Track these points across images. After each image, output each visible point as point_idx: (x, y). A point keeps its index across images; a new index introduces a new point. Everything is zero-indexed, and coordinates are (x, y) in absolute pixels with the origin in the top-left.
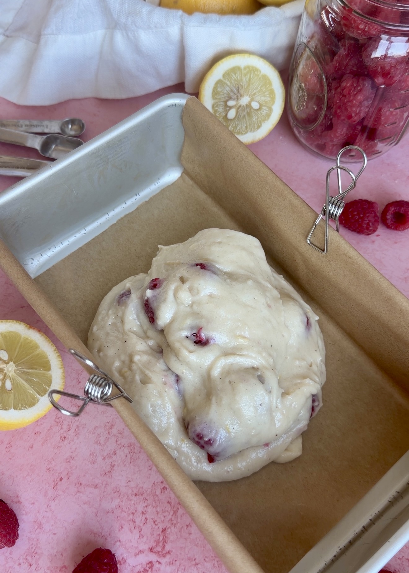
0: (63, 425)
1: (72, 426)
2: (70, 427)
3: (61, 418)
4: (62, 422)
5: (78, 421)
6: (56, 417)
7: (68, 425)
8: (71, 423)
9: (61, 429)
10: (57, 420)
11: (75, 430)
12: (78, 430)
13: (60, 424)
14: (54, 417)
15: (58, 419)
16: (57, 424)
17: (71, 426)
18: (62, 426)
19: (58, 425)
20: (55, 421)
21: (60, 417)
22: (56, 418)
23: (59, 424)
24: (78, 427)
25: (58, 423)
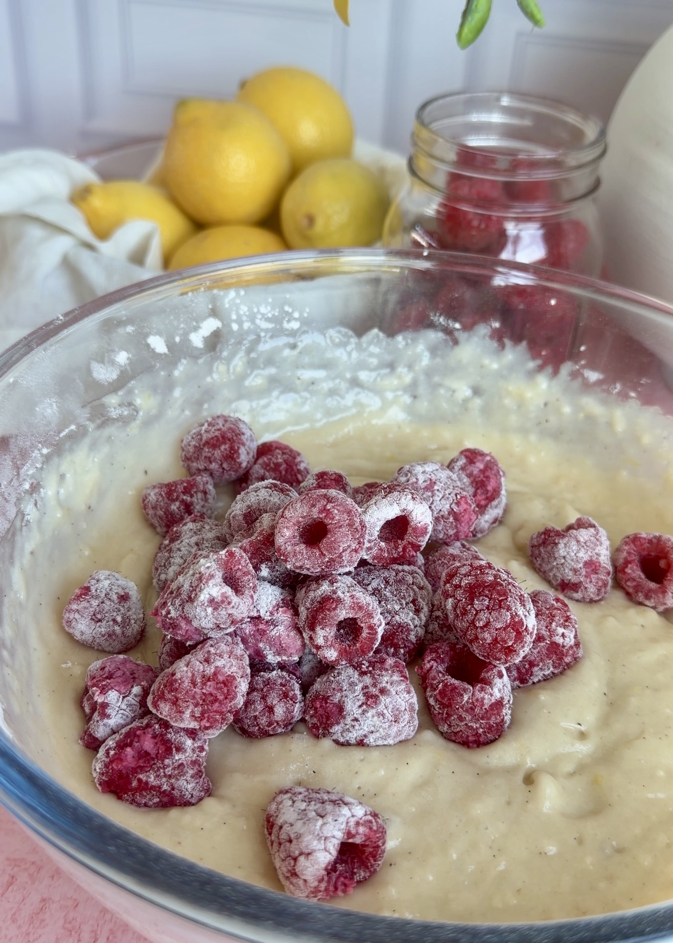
0: (81, 933)
1: (101, 931)
2: (96, 934)
3: (76, 921)
4: (78, 927)
5: (111, 921)
6: (65, 920)
7: (93, 931)
8: (98, 926)
9: (79, 941)
10: (67, 925)
11: (108, 939)
12: (115, 937)
13: (76, 932)
14: (61, 922)
15: (70, 922)
16: (69, 933)
17: (99, 932)
18: (79, 935)
19: (71, 934)
20: (64, 928)
21: (73, 919)
22: (65, 923)
23: (73, 933)
24: (112, 932)
25: (71, 931)
